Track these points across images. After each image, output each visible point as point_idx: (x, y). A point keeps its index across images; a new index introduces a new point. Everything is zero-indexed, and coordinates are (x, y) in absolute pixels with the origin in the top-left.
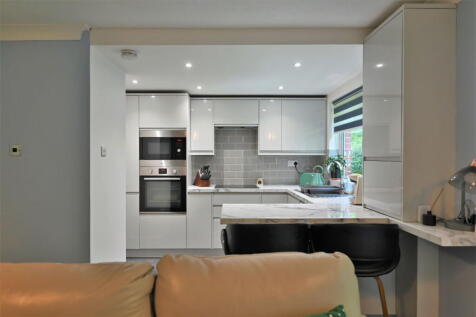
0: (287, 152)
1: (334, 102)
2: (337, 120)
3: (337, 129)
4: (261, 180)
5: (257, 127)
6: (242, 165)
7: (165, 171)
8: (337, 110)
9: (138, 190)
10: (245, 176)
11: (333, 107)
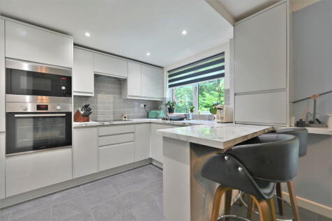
0: (144, 97)
1: (169, 72)
2: (170, 81)
3: (170, 86)
4: (126, 115)
5: (126, 80)
6: (112, 105)
7: (46, 107)
8: (170, 76)
9: (4, 130)
10: (114, 113)
11: (168, 74)
